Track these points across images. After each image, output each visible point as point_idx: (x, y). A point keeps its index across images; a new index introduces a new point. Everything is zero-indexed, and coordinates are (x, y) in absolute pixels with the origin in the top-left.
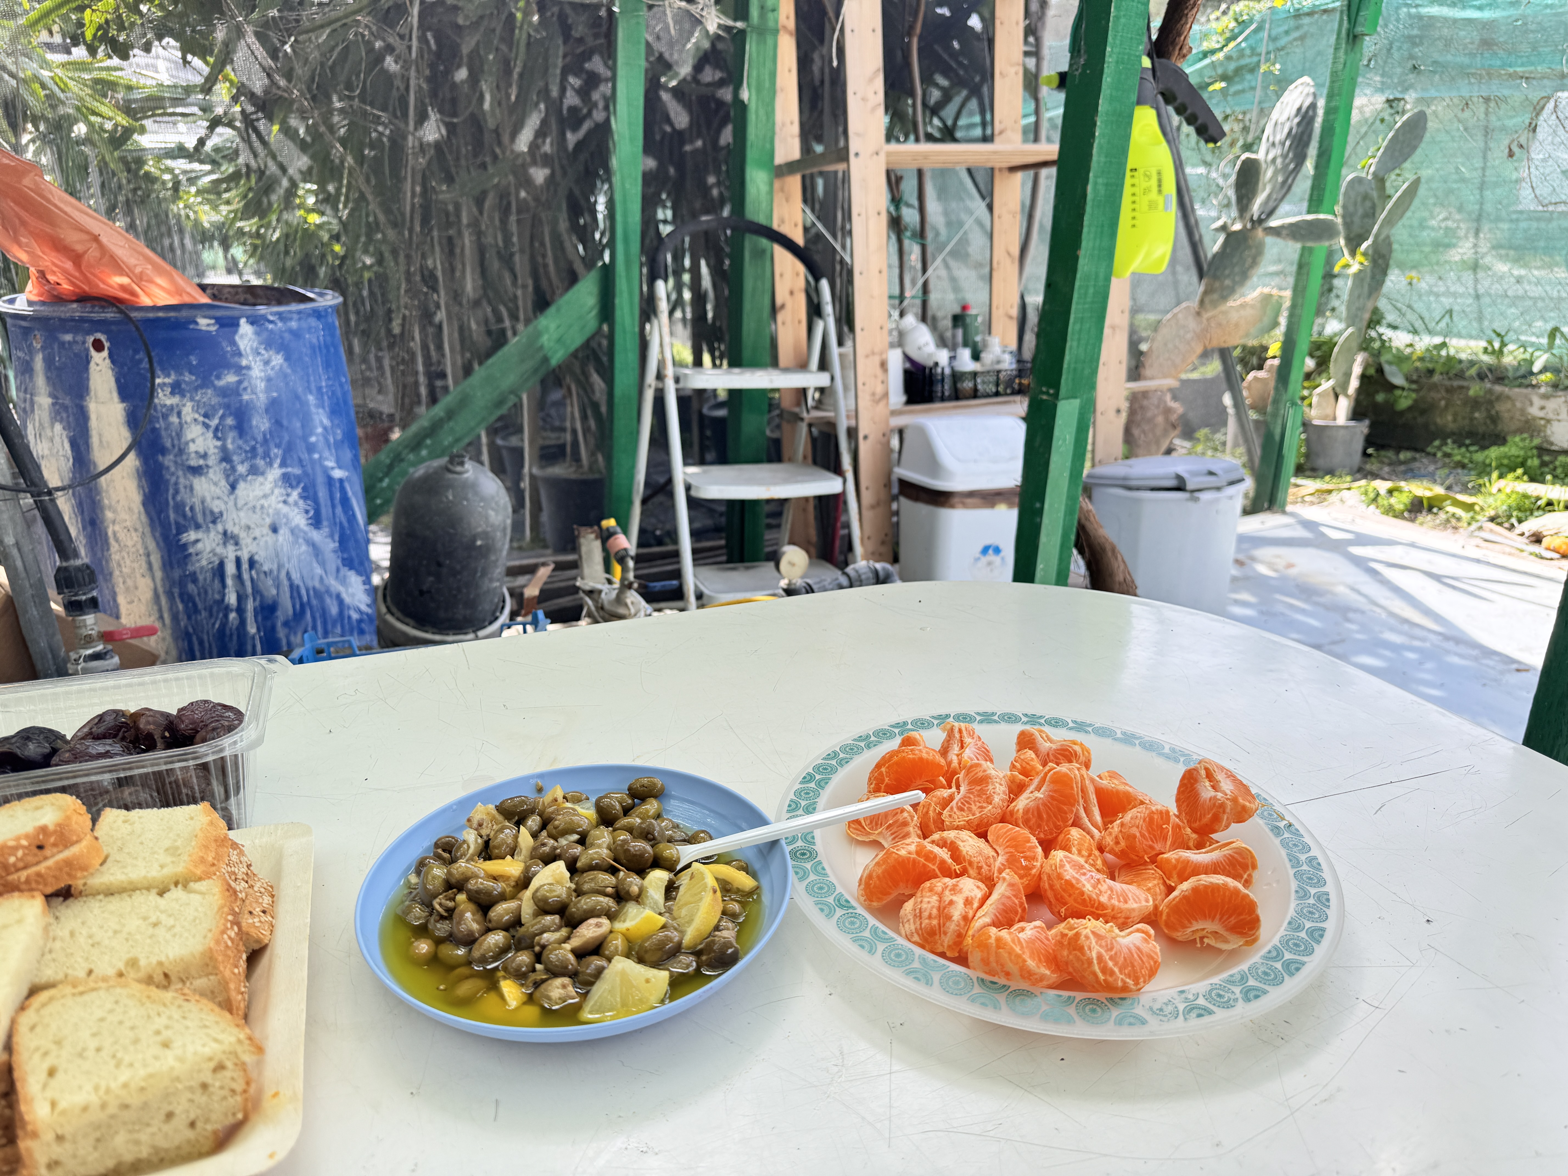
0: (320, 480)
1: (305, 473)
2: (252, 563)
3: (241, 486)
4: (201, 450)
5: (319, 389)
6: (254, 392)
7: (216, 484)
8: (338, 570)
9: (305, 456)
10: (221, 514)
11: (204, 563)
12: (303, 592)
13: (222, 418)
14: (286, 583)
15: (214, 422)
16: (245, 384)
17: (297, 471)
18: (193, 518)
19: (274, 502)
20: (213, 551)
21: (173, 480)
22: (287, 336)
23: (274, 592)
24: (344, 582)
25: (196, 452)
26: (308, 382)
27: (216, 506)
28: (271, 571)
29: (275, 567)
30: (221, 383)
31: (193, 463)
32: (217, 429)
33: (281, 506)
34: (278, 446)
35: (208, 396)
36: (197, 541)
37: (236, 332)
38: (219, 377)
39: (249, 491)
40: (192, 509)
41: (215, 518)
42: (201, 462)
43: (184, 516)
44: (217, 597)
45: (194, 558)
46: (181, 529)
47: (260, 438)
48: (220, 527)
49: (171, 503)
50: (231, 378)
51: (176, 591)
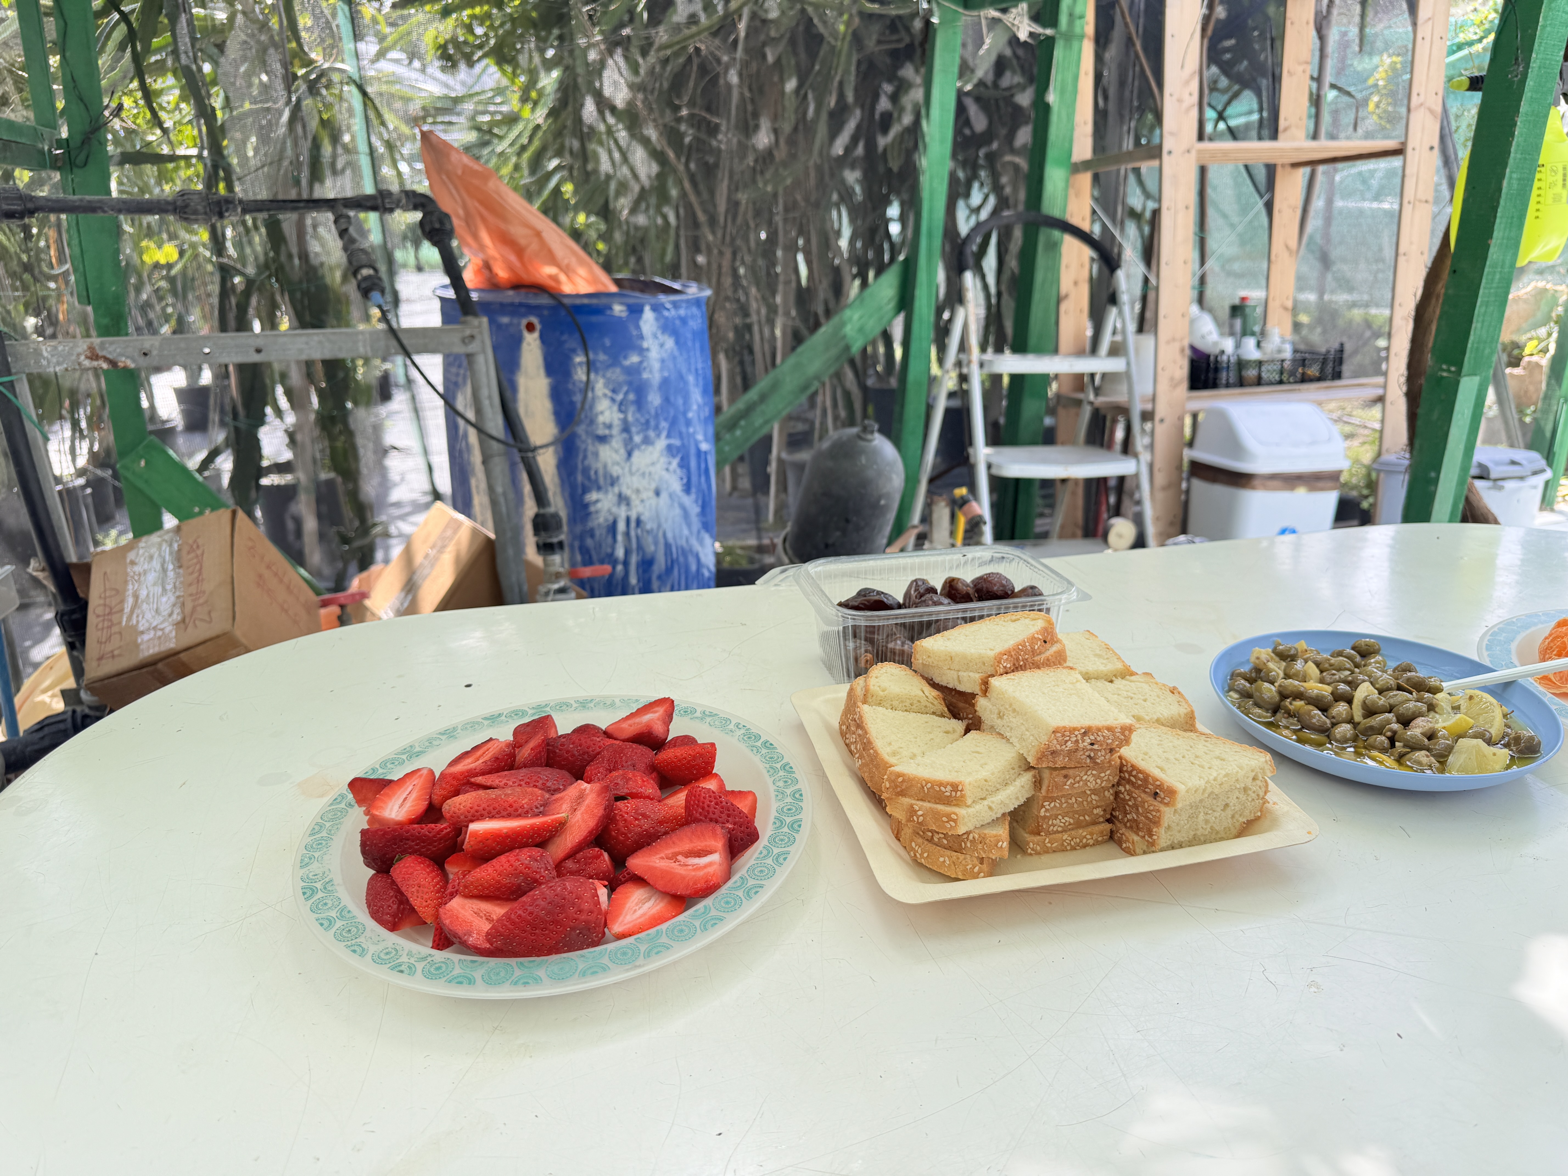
0: (693, 451)
1: (683, 445)
2: (639, 522)
3: (636, 454)
4: (608, 421)
5: (696, 370)
6: (651, 372)
7: (616, 451)
8: (699, 532)
9: (684, 430)
10: (618, 478)
11: (601, 520)
12: (674, 550)
13: (626, 394)
14: (662, 541)
15: (620, 397)
16: (645, 364)
17: (676, 442)
18: (596, 481)
19: (659, 470)
20: (609, 511)
21: (583, 446)
22: (678, 322)
23: (652, 548)
24: (701, 542)
25: (604, 424)
26: (690, 364)
27: (615, 471)
28: (652, 530)
29: (655, 526)
30: (627, 363)
31: (601, 431)
32: (621, 404)
33: (664, 473)
34: (666, 419)
35: (616, 374)
36: (597, 501)
37: (640, 318)
38: (625, 358)
39: (640, 459)
40: (596, 473)
41: (613, 481)
42: (607, 432)
43: (589, 478)
44: (609, 550)
45: (594, 516)
46: (585, 490)
47: (653, 412)
48: (616, 490)
49: (580, 466)
50: (634, 359)
51: (577, 544)
